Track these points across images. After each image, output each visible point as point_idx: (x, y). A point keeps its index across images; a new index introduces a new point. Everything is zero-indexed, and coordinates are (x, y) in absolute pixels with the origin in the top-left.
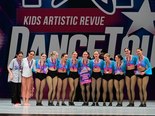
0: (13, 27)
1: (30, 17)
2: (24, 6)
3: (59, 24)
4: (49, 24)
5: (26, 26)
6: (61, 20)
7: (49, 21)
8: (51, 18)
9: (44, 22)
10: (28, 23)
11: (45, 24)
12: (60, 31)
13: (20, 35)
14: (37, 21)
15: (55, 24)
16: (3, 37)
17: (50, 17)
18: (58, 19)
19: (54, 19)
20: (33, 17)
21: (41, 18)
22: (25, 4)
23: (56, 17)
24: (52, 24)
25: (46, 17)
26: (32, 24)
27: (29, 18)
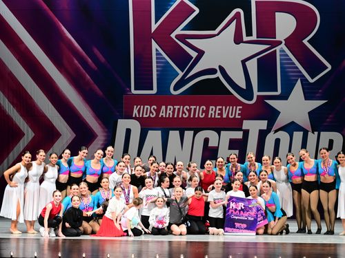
0: (119, 120)
1: (142, 107)
2: (134, 92)
3: (180, 116)
4: (167, 116)
5: (135, 118)
6: (184, 111)
7: (167, 112)
8: (170, 109)
9: (161, 114)
10: (139, 115)
11: (162, 116)
12: (183, 126)
13: (128, 131)
14: (151, 112)
15: (176, 116)
16: (105, 134)
17: (169, 107)
18: (179, 109)
19: (174, 109)
20: (146, 107)
21: (156, 108)
22: (135, 89)
23: (177, 107)
24: (171, 116)
25: (164, 107)
26: (145, 116)
27: (140, 108)
